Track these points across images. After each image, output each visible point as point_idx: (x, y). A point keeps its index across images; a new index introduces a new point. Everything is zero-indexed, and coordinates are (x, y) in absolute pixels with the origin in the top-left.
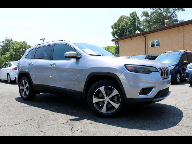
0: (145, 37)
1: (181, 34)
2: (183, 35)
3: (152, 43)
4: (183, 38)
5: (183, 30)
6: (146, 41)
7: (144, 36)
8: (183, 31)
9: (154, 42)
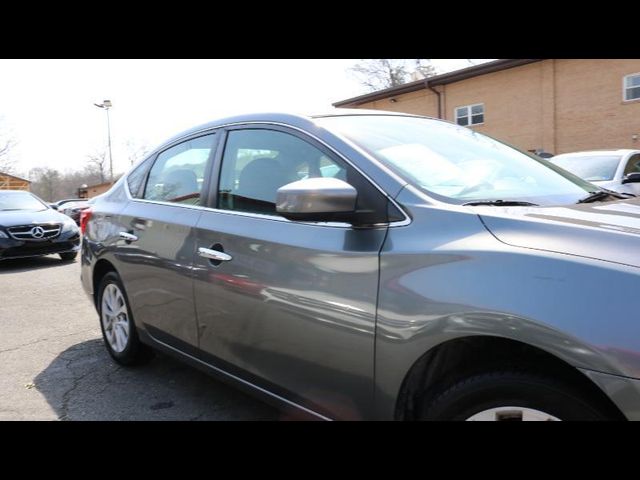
0: (438, 94)
1: (548, 85)
2: (555, 87)
3: (461, 112)
4: (555, 97)
5: (555, 72)
6: (442, 108)
7: (434, 91)
8: (554, 75)
9: (466, 109)
